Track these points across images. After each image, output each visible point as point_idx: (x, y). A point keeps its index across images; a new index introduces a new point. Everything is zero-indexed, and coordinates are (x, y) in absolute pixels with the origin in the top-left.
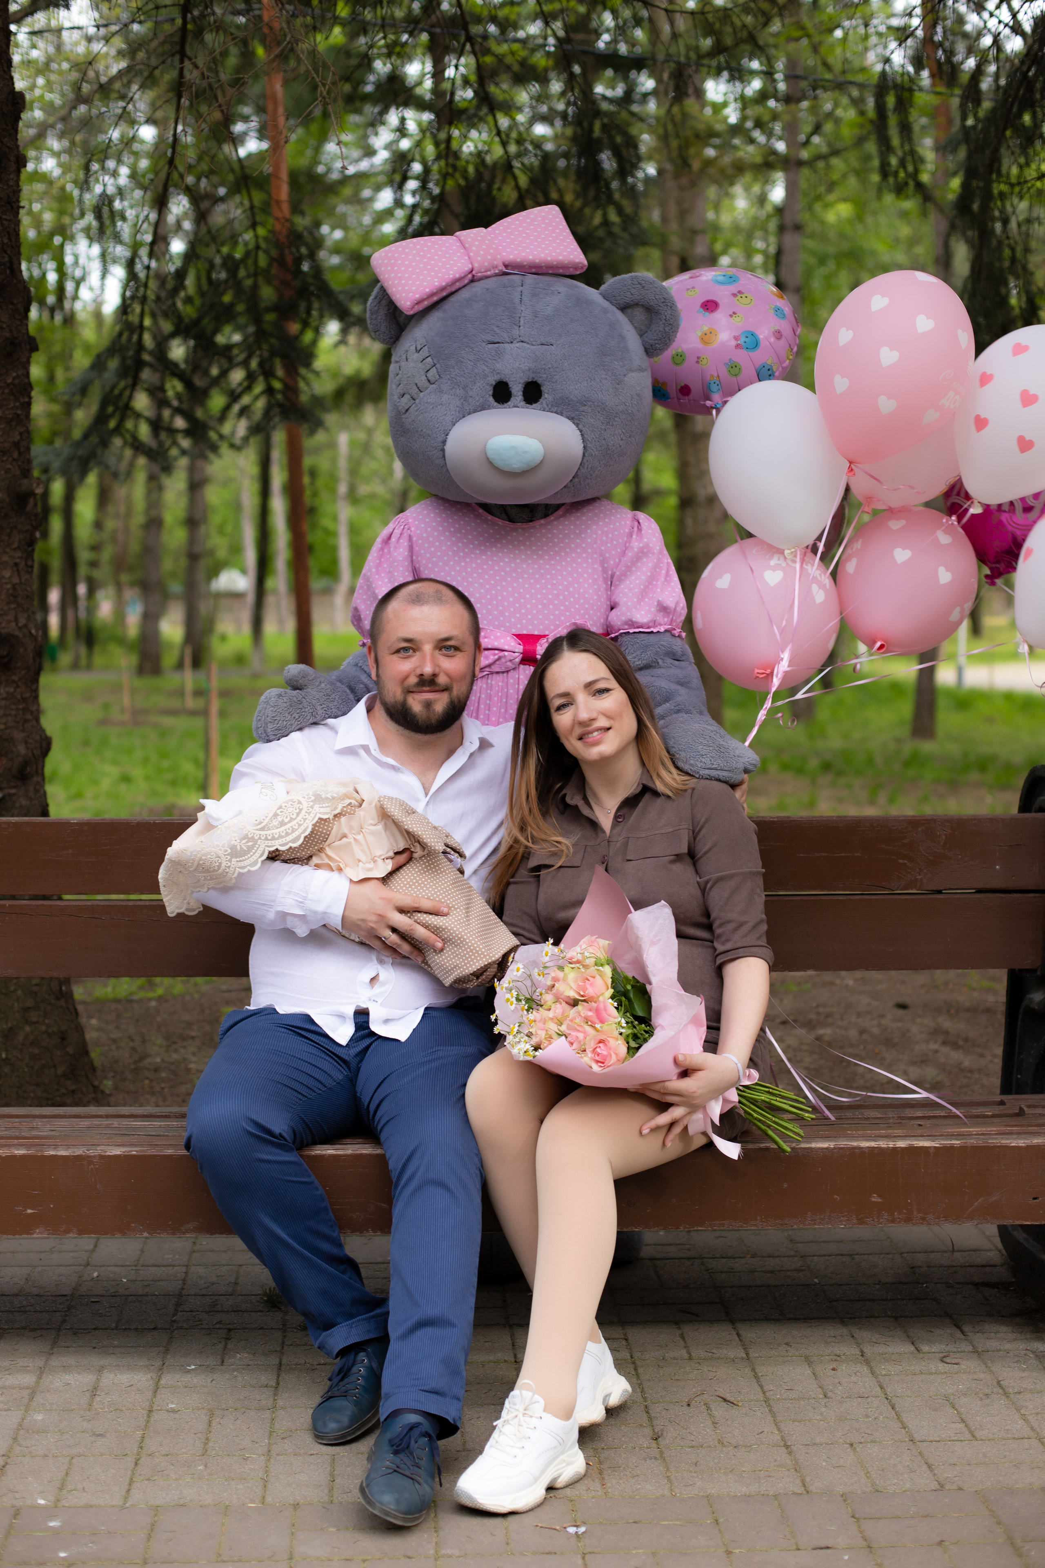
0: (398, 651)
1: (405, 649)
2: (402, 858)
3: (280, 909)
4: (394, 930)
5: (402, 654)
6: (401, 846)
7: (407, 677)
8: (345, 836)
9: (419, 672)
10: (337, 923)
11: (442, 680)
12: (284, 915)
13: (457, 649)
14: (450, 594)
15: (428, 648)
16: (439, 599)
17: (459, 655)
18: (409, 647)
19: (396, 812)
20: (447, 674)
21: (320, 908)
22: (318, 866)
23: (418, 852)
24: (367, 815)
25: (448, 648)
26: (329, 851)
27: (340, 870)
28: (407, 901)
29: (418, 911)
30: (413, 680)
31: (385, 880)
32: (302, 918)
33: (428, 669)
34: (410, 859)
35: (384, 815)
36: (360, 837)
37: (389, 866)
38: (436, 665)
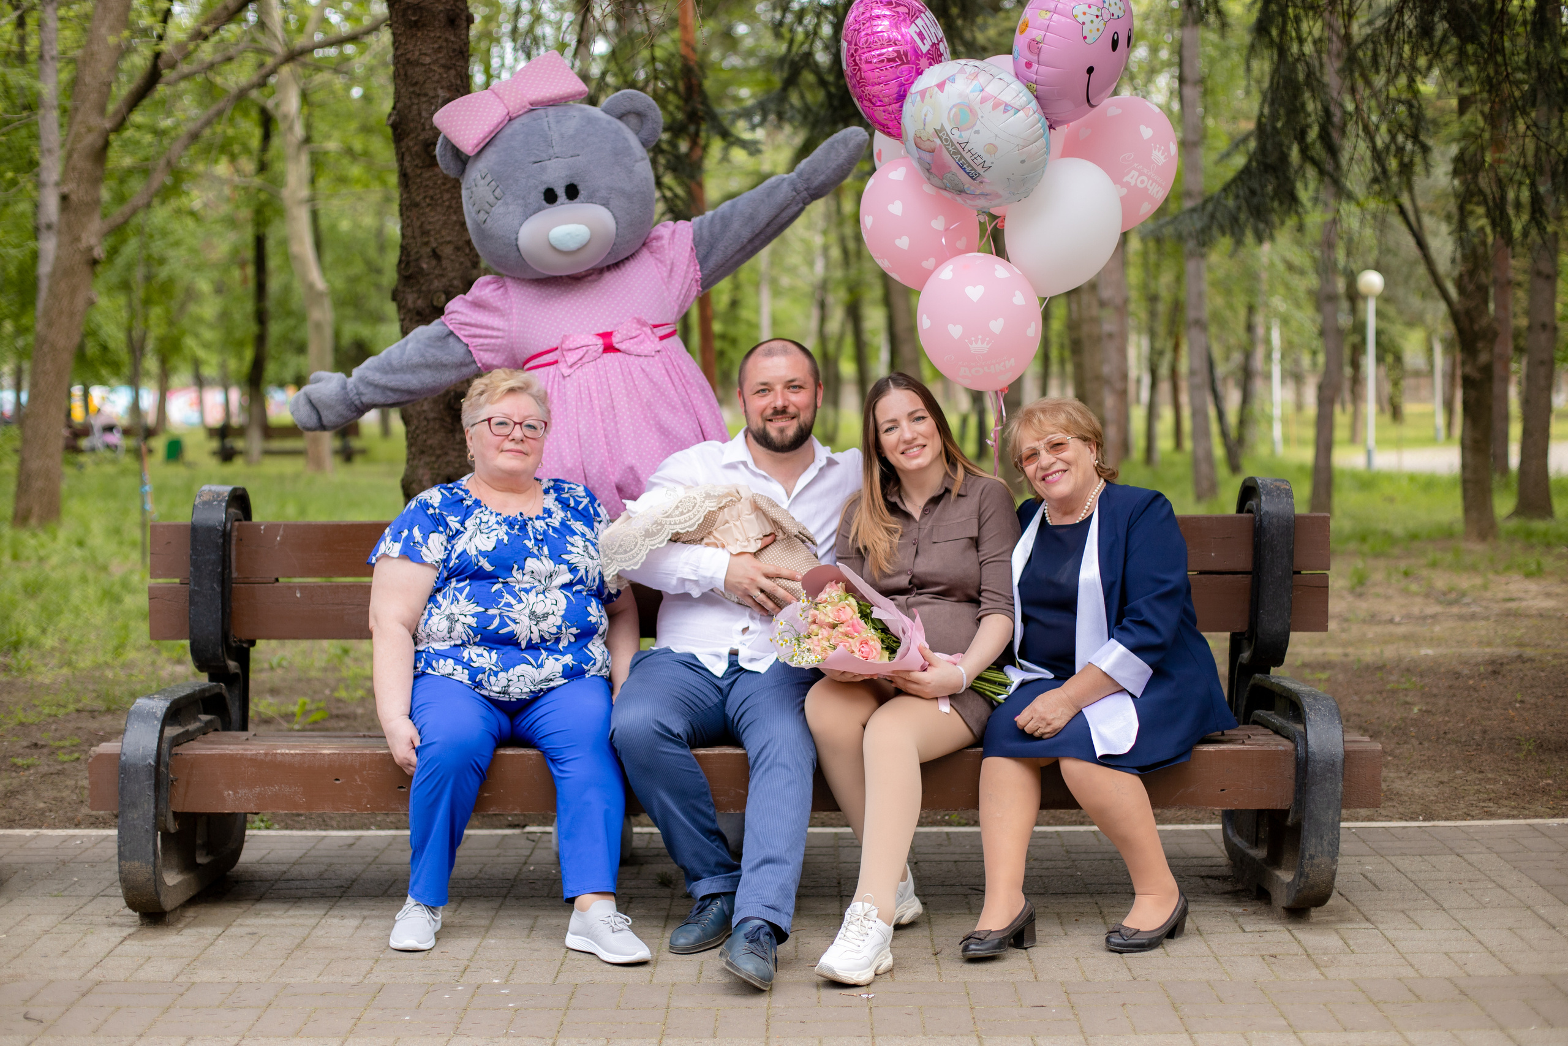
0: (758, 392)
1: (763, 390)
2: (769, 539)
3: (680, 576)
4: (762, 591)
5: (761, 394)
6: (768, 531)
7: (765, 410)
8: (727, 522)
9: (773, 405)
10: (720, 585)
11: (792, 410)
12: (683, 581)
13: (800, 387)
14: (794, 348)
15: (779, 388)
16: (785, 352)
17: (803, 391)
18: (765, 389)
19: (764, 505)
20: (795, 405)
21: (709, 574)
22: (708, 545)
23: (780, 536)
24: (744, 507)
25: (795, 387)
26: (715, 533)
27: (723, 547)
28: (771, 570)
29: (780, 577)
30: (769, 412)
31: (755, 554)
32: (696, 582)
33: (779, 403)
34: (774, 541)
35: (757, 508)
36: (738, 523)
37: (759, 545)
38: (785, 399)
